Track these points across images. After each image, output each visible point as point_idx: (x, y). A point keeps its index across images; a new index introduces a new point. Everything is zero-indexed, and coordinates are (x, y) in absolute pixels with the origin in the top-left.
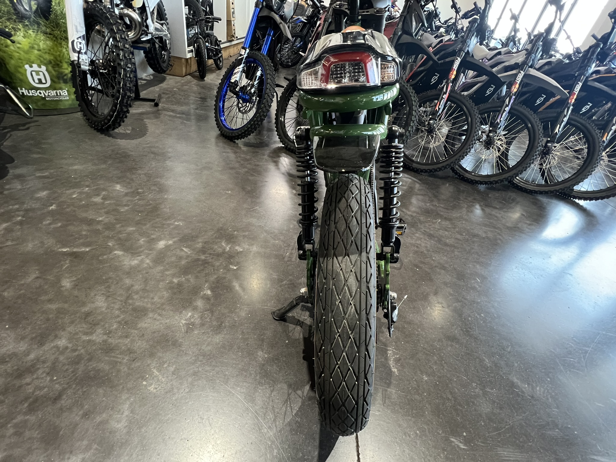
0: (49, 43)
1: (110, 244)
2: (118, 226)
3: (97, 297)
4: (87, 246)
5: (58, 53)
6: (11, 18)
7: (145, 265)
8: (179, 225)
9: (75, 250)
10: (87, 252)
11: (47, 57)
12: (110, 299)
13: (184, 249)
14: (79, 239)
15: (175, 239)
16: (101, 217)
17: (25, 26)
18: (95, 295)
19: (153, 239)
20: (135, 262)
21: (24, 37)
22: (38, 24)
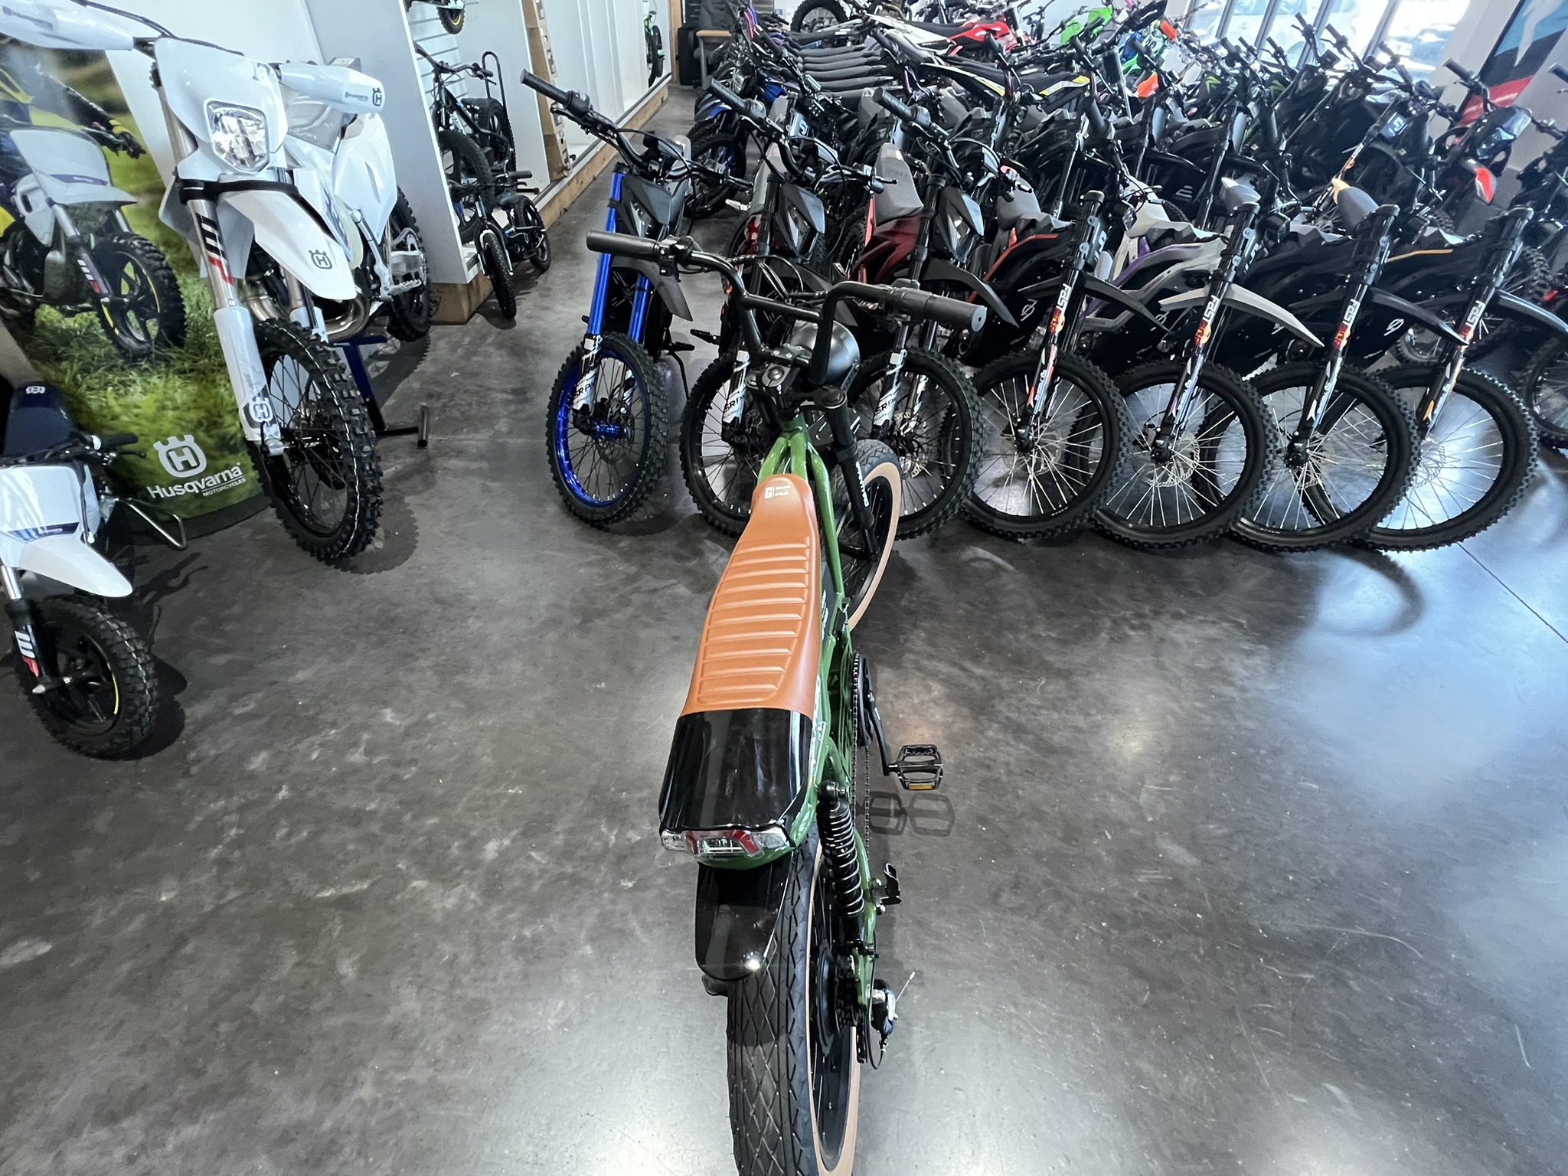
0: (192, 388)
1: (400, 866)
2: (408, 817)
3: (402, 990)
4: (362, 876)
5: (212, 401)
6: (115, 366)
7: (471, 906)
8: (516, 794)
9: (346, 890)
10: (366, 890)
11: (193, 415)
12: (425, 990)
13: (533, 854)
14: (346, 862)
15: (514, 833)
16: (372, 800)
17: (141, 372)
18: (398, 987)
19: (474, 840)
20: (451, 902)
21: (145, 392)
22: (167, 361)
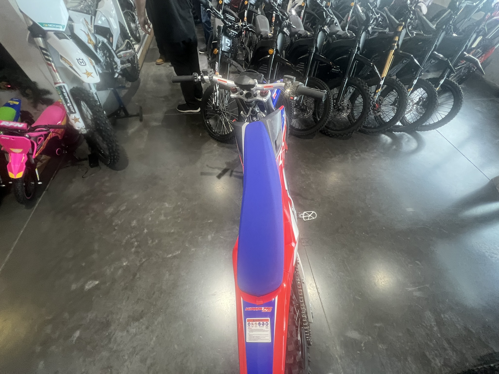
1: (187, 245)
2: (183, 233)
4: (178, 250)
8: (210, 222)
9: (175, 254)
10: (180, 253)
13: (221, 237)
14: (171, 247)
15: (214, 232)
16: (172, 229)
19: (204, 235)
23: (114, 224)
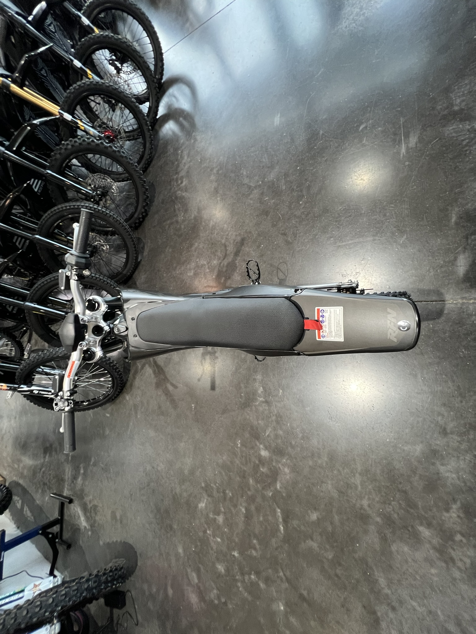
1: (271, 494)
2: (249, 493)
4: (275, 512)
8: (241, 443)
9: (281, 520)
10: (281, 510)
12: (324, 480)
13: (267, 434)
14: (268, 520)
15: (258, 444)
18: (322, 492)
19: (260, 461)
23: (216, 602)
